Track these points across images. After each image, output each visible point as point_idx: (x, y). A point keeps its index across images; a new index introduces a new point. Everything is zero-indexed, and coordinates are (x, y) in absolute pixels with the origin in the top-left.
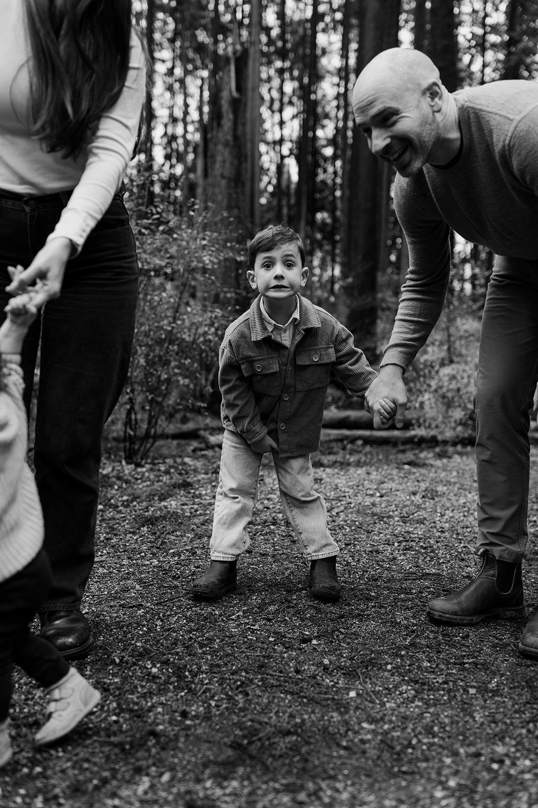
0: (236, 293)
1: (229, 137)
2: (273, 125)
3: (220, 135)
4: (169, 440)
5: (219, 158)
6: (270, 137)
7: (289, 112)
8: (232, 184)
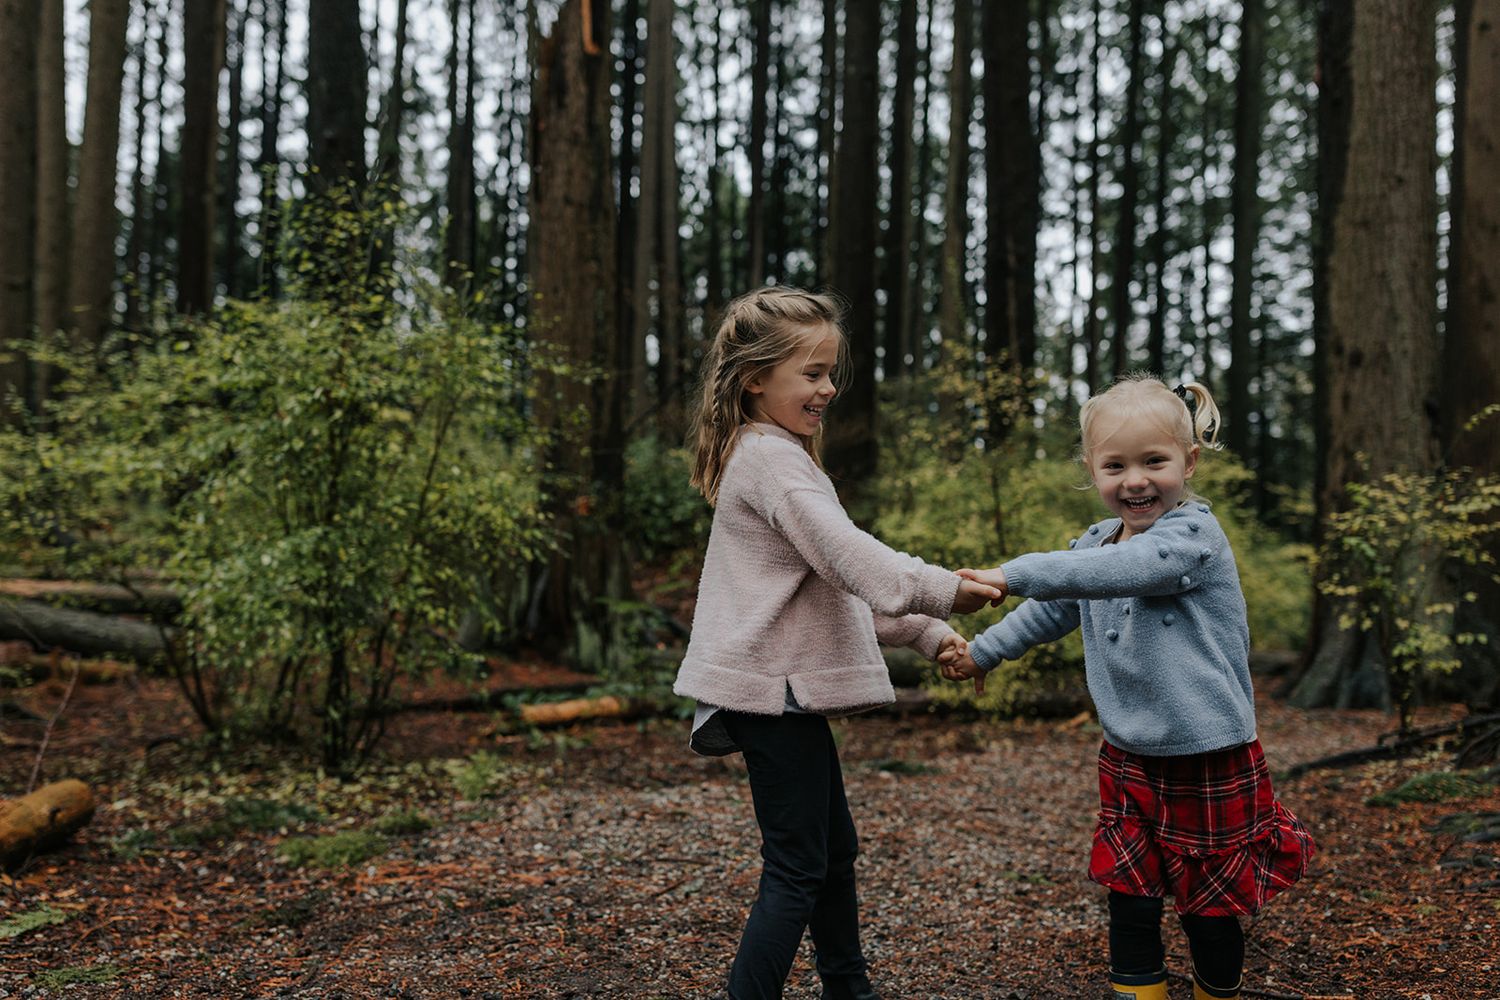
0: (553, 436)
1: (580, 128)
2: (701, 90)
3: (563, 123)
4: (449, 714)
5: (561, 167)
6: (694, 114)
7: (730, 68)
8: (586, 215)
